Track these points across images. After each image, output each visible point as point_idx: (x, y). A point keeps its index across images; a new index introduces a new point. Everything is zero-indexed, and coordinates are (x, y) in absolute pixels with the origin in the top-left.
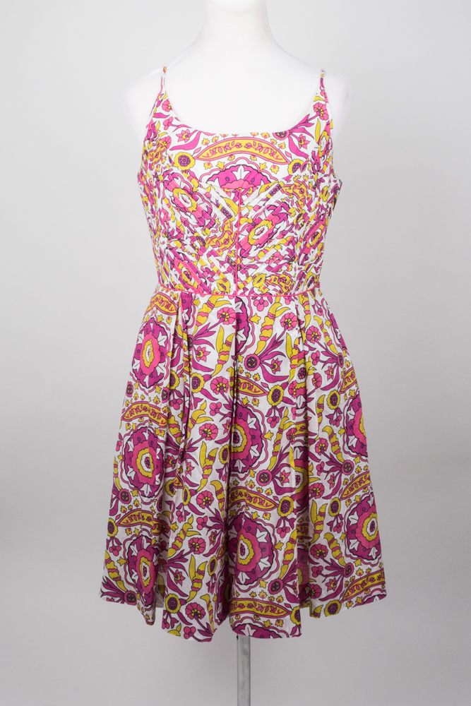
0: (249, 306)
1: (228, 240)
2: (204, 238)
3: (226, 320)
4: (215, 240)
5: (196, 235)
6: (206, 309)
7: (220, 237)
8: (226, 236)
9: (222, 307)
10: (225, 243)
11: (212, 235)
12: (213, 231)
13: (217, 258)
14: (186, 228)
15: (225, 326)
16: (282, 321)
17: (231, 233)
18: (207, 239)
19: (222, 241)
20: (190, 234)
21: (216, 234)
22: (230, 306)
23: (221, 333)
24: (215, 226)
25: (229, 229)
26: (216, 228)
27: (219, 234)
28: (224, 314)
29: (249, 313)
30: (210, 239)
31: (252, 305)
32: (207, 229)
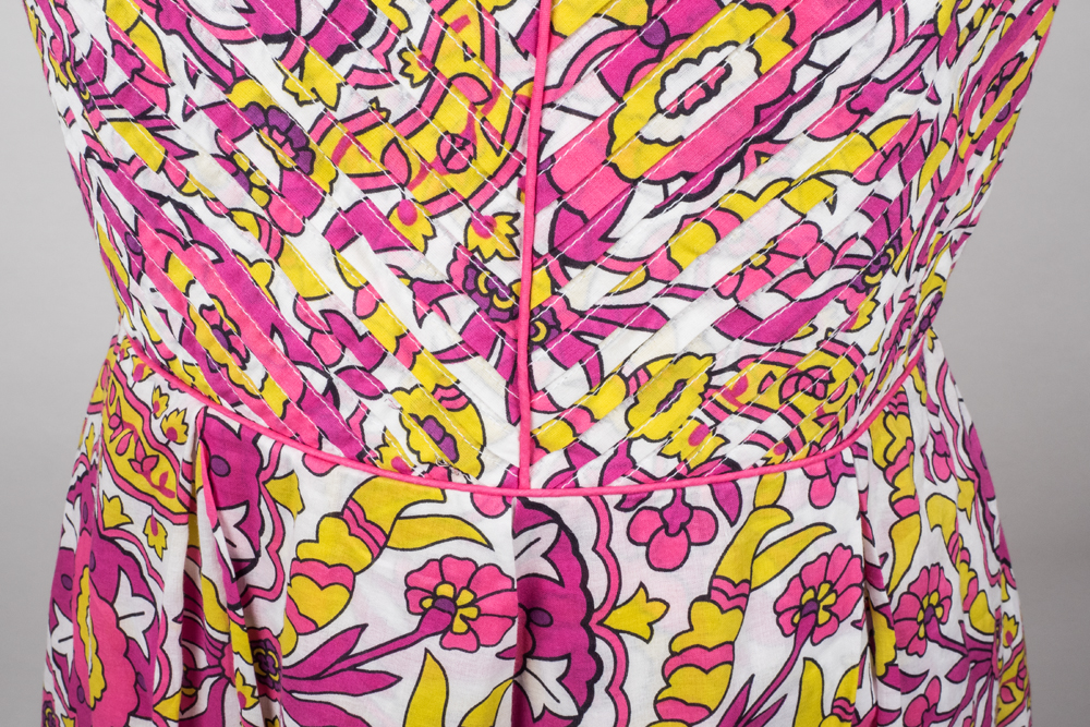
0: (603, 547)
1: (465, 141)
2: (305, 117)
3: (459, 626)
4: (375, 140)
5: (242, 95)
6: (340, 546)
7: (414, 122)
8: (454, 114)
9: (437, 552)
10: (445, 163)
11: (353, 102)
12: (359, 79)
13: (396, 257)
14: (175, 46)
15: (451, 659)
16: (790, 601)
17: (491, 97)
18: (323, 126)
19: (424, 145)
20: (206, 92)
21: (386, 97)
22: (481, 556)
23: (432, 688)
24: (368, 40)
25: (474, 67)
26: (382, 49)
27: (401, 98)
28: (446, 590)
29: (598, 584)
30: (338, 133)
31: (620, 543)
32: (314, 60)
